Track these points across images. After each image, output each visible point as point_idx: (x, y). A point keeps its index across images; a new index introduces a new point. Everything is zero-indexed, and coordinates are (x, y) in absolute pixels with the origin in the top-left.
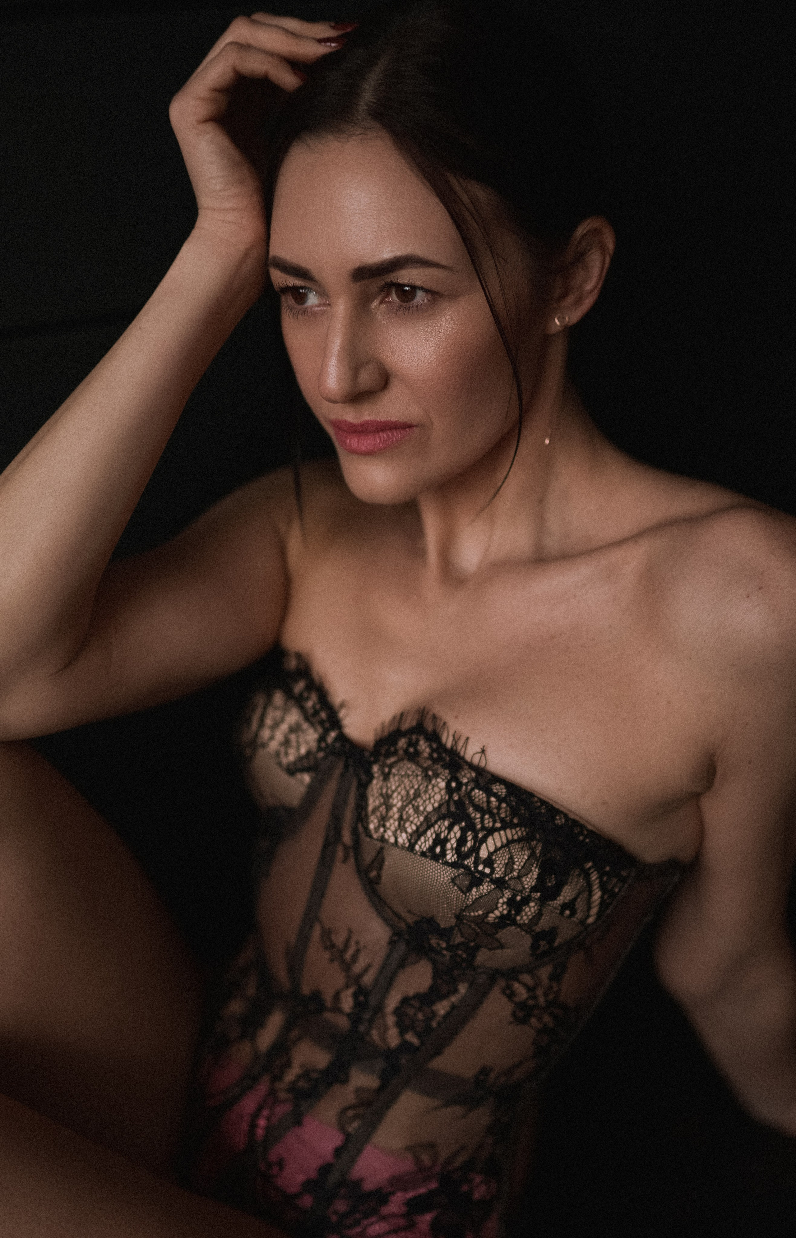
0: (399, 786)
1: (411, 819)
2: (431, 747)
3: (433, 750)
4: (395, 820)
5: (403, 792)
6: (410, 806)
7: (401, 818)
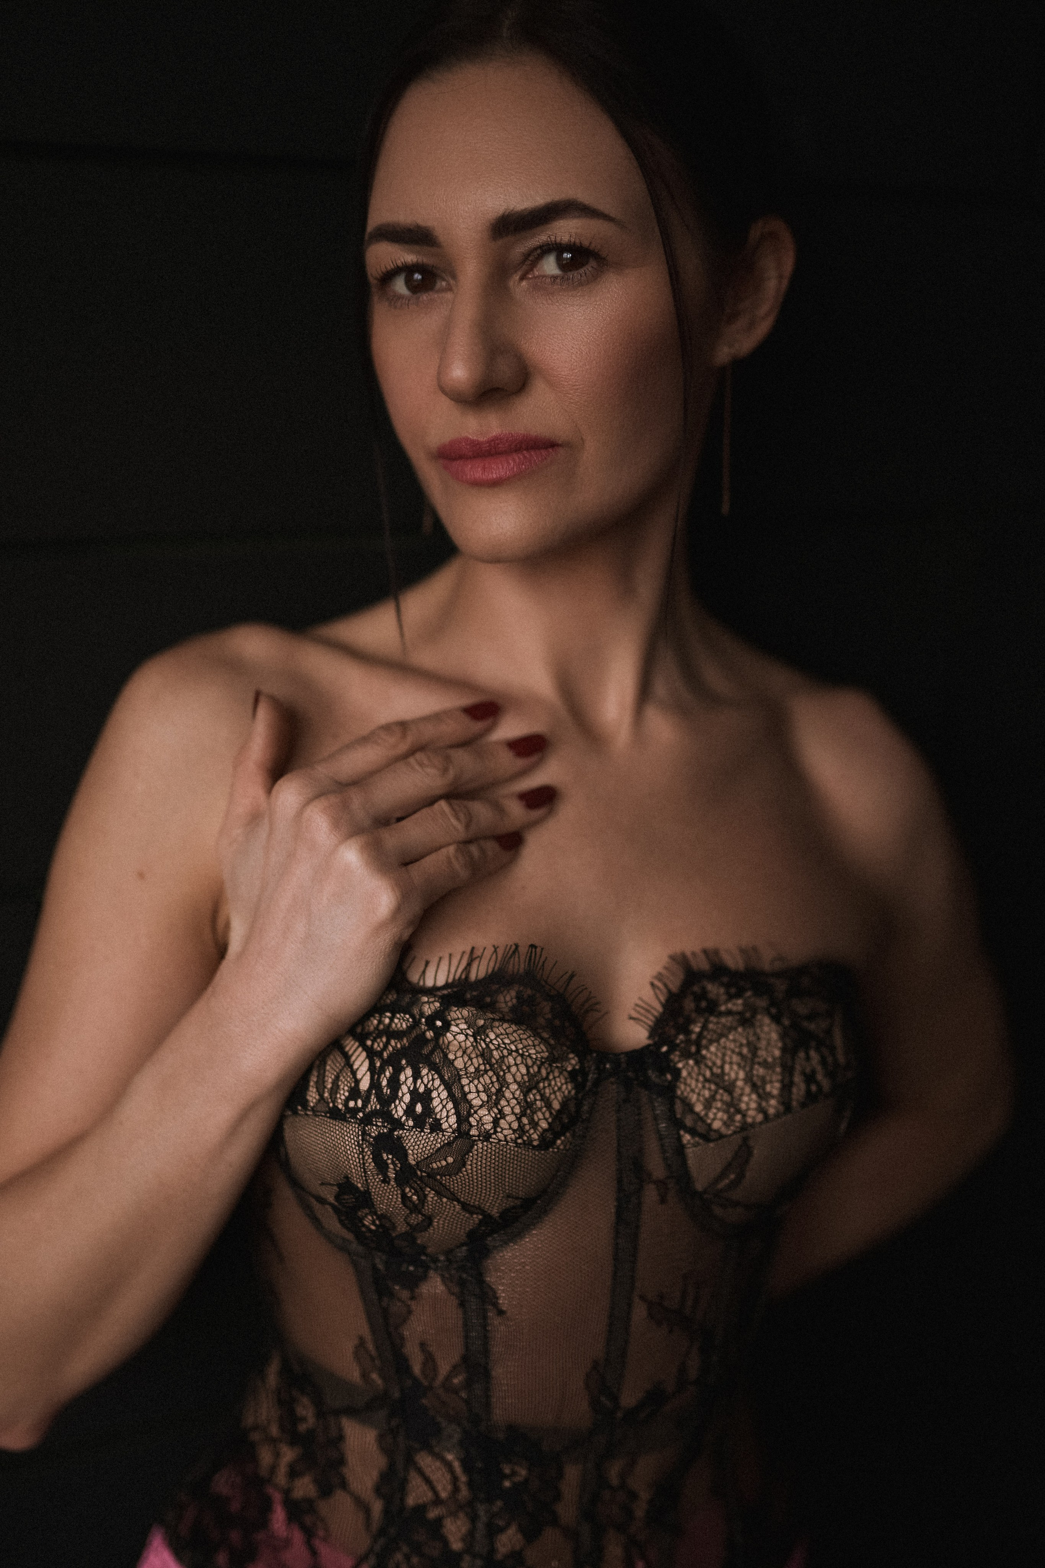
0: (724, 1055)
1: (768, 1078)
2: (722, 984)
3: (727, 986)
4: (749, 1095)
5: (735, 1058)
6: (756, 1066)
7: (754, 1087)
